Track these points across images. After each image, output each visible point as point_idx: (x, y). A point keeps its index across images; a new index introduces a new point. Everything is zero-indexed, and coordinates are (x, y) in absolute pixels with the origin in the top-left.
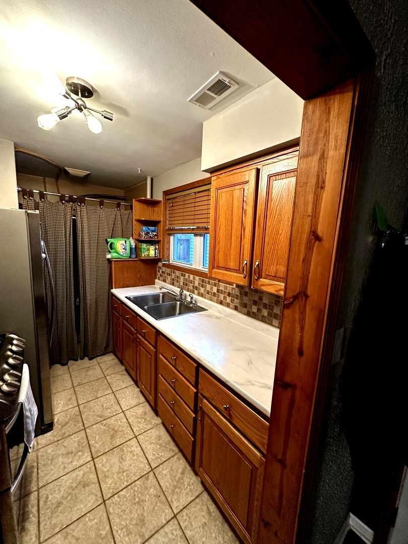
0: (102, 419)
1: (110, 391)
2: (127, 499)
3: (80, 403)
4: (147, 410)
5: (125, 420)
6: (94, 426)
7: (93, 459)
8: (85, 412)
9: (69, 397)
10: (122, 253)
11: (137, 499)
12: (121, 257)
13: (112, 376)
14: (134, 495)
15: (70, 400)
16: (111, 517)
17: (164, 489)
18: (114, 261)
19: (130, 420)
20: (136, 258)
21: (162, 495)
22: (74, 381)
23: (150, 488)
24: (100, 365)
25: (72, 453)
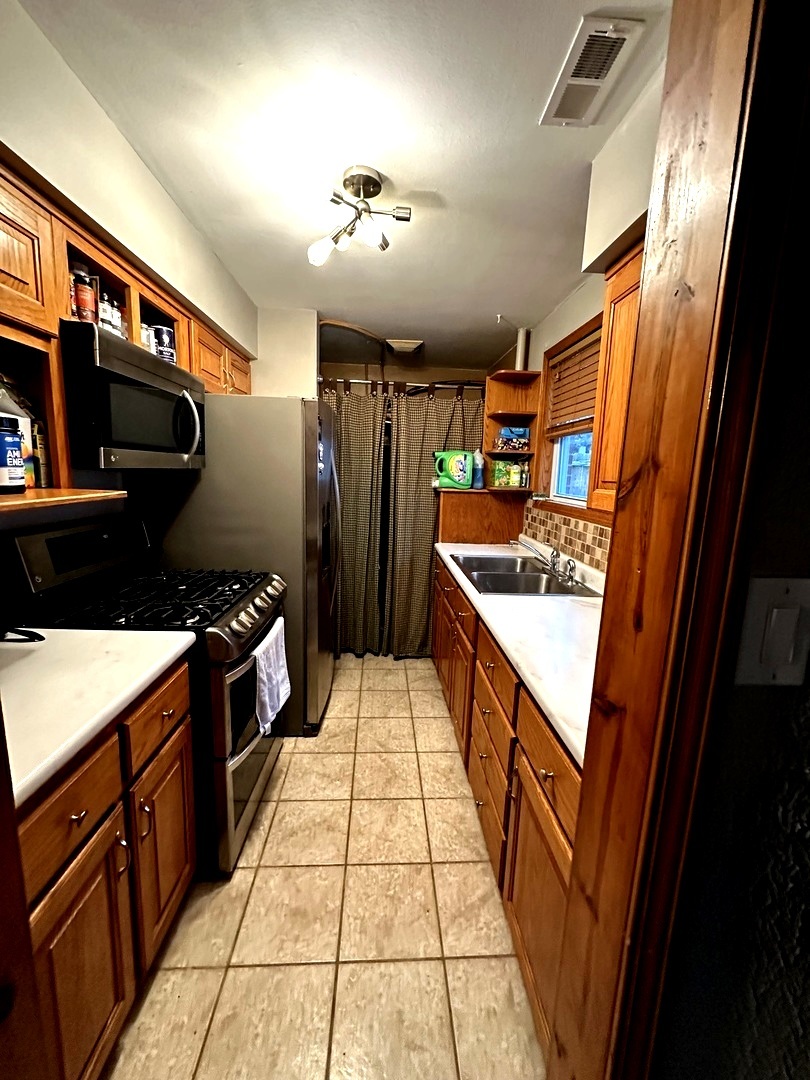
0: (382, 750)
1: (408, 715)
2: (377, 882)
3: (362, 715)
4: (456, 767)
5: (415, 765)
6: (369, 755)
7: (352, 799)
8: (363, 731)
9: (351, 702)
10: (457, 479)
11: (391, 892)
12: (456, 486)
13: (420, 693)
14: (390, 884)
15: (350, 706)
16: (347, 892)
17: (439, 905)
18: (444, 492)
19: (423, 770)
20: (484, 488)
21: (433, 912)
22: (364, 683)
23: (419, 888)
24: (409, 672)
25: (329, 777)
